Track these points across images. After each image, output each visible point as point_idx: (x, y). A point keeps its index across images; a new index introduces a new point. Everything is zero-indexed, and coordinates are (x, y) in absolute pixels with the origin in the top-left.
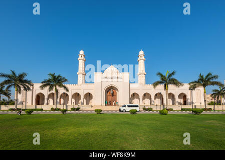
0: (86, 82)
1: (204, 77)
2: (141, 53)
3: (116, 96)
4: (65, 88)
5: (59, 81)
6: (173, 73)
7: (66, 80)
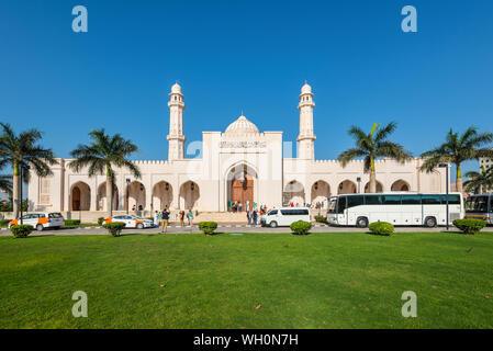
0: (185, 156)
1: (459, 139)
2: (306, 89)
3: (252, 188)
4: (132, 167)
5: (116, 149)
6: (388, 129)
7: (133, 148)
